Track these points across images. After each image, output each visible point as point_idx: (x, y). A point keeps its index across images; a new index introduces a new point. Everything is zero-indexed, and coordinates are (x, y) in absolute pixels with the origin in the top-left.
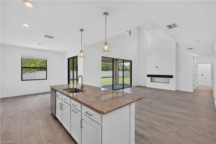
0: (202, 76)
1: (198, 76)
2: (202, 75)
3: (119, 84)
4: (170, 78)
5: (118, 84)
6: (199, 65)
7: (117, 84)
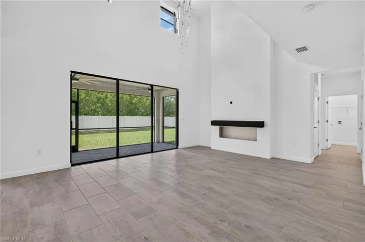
0: (340, 125)
1: (329, 123)
2: (340, 122)
3: (165, 141)
4: (258, 128)
5: (163, 142)
6: (330, 99)
7: (161, 140)
